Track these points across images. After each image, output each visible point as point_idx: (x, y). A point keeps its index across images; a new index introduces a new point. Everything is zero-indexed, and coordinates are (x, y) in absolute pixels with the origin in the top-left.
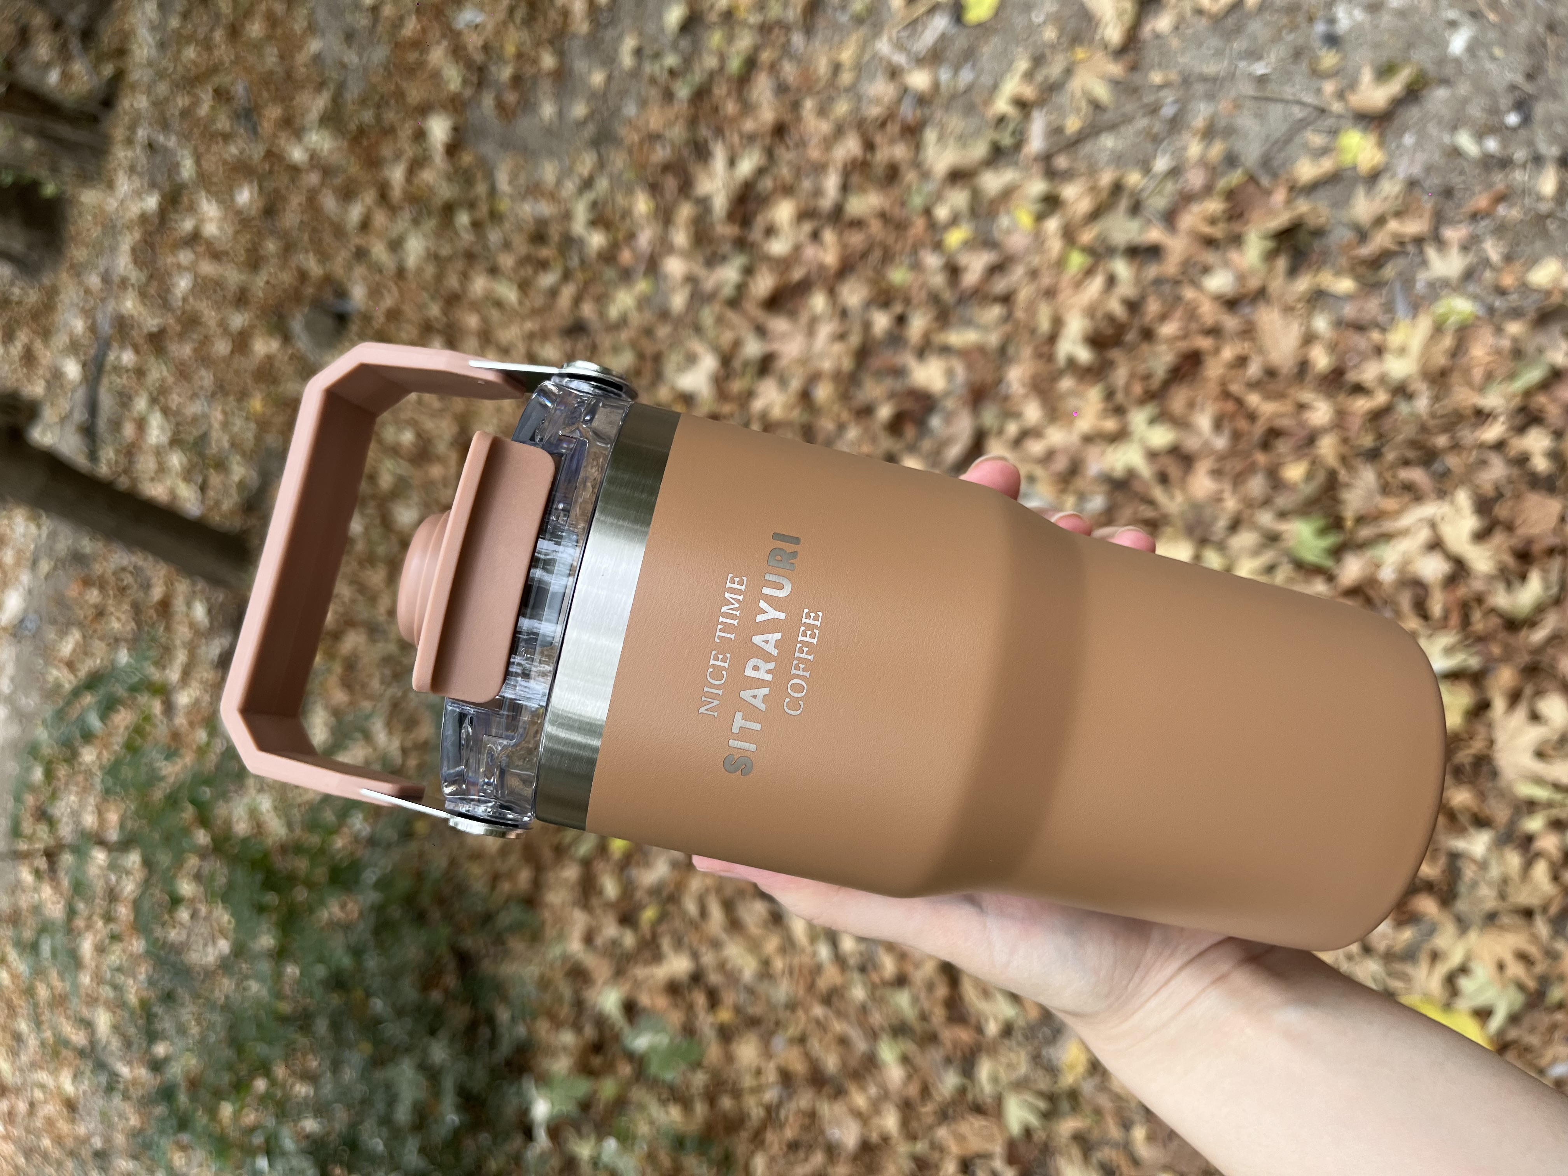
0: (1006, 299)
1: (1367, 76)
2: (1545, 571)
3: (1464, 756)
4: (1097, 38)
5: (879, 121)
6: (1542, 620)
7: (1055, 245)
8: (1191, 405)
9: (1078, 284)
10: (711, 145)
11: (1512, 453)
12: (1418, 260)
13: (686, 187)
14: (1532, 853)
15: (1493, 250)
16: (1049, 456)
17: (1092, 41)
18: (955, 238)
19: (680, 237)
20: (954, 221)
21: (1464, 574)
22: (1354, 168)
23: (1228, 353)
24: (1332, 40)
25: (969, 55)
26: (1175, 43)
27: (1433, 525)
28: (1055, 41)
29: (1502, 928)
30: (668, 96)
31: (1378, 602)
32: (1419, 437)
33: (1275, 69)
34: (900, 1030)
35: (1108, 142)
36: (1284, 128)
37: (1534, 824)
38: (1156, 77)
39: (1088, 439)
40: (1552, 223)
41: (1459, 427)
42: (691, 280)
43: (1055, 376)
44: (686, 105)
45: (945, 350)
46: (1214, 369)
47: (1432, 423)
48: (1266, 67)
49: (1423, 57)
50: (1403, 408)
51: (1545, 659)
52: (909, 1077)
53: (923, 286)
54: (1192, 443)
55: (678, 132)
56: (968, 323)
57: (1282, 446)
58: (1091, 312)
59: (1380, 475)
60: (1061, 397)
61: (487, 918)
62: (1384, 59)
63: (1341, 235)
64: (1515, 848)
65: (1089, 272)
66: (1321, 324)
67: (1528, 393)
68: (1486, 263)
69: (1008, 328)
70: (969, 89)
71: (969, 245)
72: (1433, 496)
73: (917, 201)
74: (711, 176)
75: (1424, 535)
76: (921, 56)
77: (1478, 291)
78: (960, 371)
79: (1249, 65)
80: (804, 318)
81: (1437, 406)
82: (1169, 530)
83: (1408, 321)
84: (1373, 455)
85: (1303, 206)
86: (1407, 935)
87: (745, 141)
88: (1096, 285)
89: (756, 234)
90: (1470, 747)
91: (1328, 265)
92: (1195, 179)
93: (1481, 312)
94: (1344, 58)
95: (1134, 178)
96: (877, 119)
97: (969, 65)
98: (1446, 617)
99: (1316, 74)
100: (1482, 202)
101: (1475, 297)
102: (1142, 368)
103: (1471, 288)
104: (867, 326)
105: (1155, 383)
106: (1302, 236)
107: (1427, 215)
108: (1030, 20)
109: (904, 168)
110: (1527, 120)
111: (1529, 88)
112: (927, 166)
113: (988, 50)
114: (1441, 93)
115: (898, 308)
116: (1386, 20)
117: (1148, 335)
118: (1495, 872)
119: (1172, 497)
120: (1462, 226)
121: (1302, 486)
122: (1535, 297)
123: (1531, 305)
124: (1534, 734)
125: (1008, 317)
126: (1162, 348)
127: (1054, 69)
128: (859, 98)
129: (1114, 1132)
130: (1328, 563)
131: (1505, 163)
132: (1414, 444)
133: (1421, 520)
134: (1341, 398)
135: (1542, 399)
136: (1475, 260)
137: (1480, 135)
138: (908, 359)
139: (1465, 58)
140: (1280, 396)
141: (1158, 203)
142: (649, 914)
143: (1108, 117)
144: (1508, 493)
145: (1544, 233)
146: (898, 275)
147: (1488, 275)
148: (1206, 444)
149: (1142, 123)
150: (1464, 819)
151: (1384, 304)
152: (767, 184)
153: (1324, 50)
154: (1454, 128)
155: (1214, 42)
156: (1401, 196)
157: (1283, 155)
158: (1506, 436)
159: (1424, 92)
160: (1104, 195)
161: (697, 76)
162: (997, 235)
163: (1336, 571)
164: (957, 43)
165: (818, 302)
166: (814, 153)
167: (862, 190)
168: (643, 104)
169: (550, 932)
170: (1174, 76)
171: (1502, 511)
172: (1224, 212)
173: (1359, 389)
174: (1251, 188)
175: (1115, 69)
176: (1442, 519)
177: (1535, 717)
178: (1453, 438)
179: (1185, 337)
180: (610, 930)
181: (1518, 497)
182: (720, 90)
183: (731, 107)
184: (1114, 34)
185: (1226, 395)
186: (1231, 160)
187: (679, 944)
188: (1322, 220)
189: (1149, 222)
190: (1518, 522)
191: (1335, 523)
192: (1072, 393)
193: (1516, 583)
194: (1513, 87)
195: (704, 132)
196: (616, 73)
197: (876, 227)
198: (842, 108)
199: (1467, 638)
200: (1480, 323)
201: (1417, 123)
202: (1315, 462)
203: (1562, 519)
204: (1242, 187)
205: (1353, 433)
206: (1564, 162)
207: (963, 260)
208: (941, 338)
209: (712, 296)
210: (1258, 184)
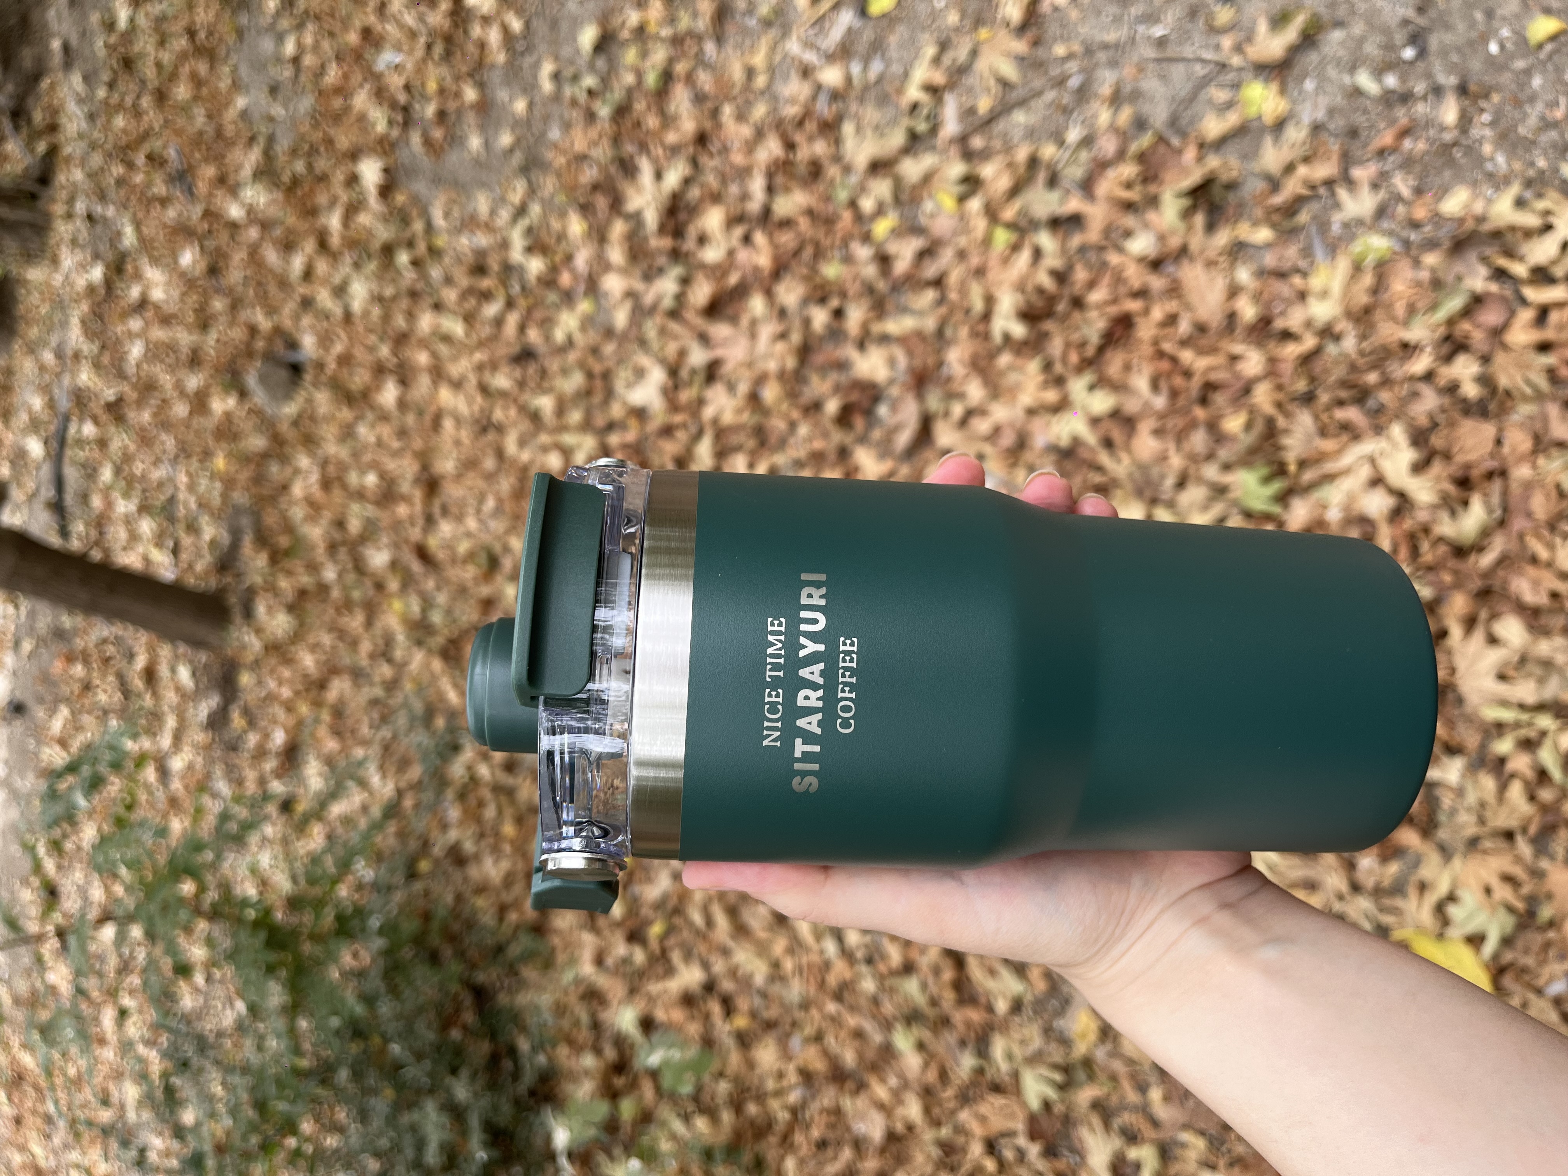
0: (938, 282)
1: (1262, 27)
2: (1486, 495)
4: (999, 16)
5: (797, 120)
6: (1489, 543)
7: (980, 225)
8: (1127, 367)
9: (1006, 261)
10: (637, 159)
11: (1442, 382)
12: (1330, 202)
13: (616, 204)
14: (1506, 775)
15: (1402, 184)
16: (996, 433)
17: (994, 20)
18: (882, 228)
19: (616, 255)
20: (880, 211)
21: (1408, 506)
22: (1260, 118)
23: (1158, 313)
25: (877, 47)
26: (1074, 14)
27: (1372, 461)
28: (959, 25)
29: (1485, 852)
30: (591, 117)
32: (1352, 377)
33: (1173, 30)
34: (912, 1017)
35: (1020, 117)
36: (1189, 87)
37: (1504, 746)
38: (1060, 50)
39: (1031, 412)
40: (1457, 152)
41: (1388, 362)
42: (631, 295)
43: (993, 355)
44: (608, 123)
45: (885, 339)
46: (1145, 331)
47: (1361, 362)
48: (1165, 28)
50: (1332, 349)
51: (1497, 582)
52: (926, 1065)
53: (855, 277)
54: (1132, 406)
55: (603, 152)
56: (904, 310)
57: (1220, 399)
58: (1020, 287)
59: (1316, 417)
60: (1002, 374)
61: (498, 951)
62: (1278, 9)
63: (1254, 186)
64: (1489, 772)
65: (1015, 248)
66: (1244, 275)
67: (1451, 322)
68: (1398, 198)
69: (943, 310)
70: (880, 80)
71: (897, 233)
72: (1371, 433)
73: (843, 195)
74: (639, 190)
75: (1365, 472)
76: (831, 51)
77: (1393, 226)
78: (902, 359)
79: (1148, 29)
80: (745, 321)
81: (1364, 344)
82: (1121, 492)
83: (1327, 264)
84: (1308, 399)
85: (1213, 162)
86: (1394, 868)
87: (669, 154)
88: (1023, 259)
89: (689, 244)
91: (1245, 216)
92: (1108, 146)
93: (1398, 247)
94: (1239, 11)
95: (1048, 151)
96: (795, 118)
97: (878, 55)
99: (1213, 30)
100: (1387, 138)
101: (1390, 233)
102: (1075, 337)
103: (1386, 224)
104: (807, 322)
105: (1090, 351)
106: (1216, 191)
107: (1335, 158)
109: (826, 163)
110: (1422, 53)
111: (1421, 21)
112: (847, 160)
113: (895, 39)
114: (1337, 35)
115: (835, 303)
117: (1078, 303)
118: (1471, 797)
119: (1119, 461)
120: (1371, 163)
121: (1242, 436)
122: (1448, 226)
123: (1444, 234)
124: (1493, 658)
125: (941, 301)
126: (1093, 314)
127: (960, 52)
128: (775, 99)
129: (1132, 1096)
130: (1276, 509)
131: (1406, 98)
132: (1344, 384)
133: (1361, 458)
134: (1272, 345)
135: (1465, 326)
136: (1387, 196)
137: (1378, 73)
138: (850, 352)
140: (1212, 350)
141: (1075, 172)
142: (656, 929)
143: (1017, 93)
144: (1442, 422)
145: (1451, 162)
146: (831, 270)
147: (1401, 209)
148: (1147, 405)
149: (1050, 95)
151: (1303, 249)
152: (694, 193)
153: (1220, 4)
154: (1353, 69)
155: (1112, 9)
156: (1309, 140)
157: (1189, 113)
158: (1433, 366)
159: (1320, 37)
160: (1022, 170)
161: (616, 94)
162: (923, 220)
163: (1285, 515)
164: (864, 36)
165: (757, 304)
166: (738, 158)
167: (787, 190)
168: (567, 126)
169: (561, 958)
170: (1077, 47)
171: (1437, 441)
172: (1138, 175)
173: (1287, 336)
174: (1162, 149)
175: (1020, 46)
176: (1381, 454)
177: (1493, 640)
178: (1383, 373)
179: (1115, 301)
180: (619, 949)
181: (1452, 424)
182: (640, 106)
183: (652, 122)
184: (1014, 11)
185: (1160, 354)
186: (1140, 124)
187: (688, 956)
188: (1235, 173)
189: (1068, 192)
190: (1455, 450)
192: (1011, 368)
193: (1459, 509)
194: (1406, 22)
195: (629, 148)
196: (537, 99)
197: (804, 224)
198: (760, 111)
199: (1418, 569)
200: (1398, 257)
201: (1316, 67)
202: (1253, 411)
203: (1499, 442)
204: (1153, 147)
205: (1286, 380)
206: (1462, 90)
207: (892, 248)
208: (877, 328)
209: (653, 309)
210: (1168, 144)
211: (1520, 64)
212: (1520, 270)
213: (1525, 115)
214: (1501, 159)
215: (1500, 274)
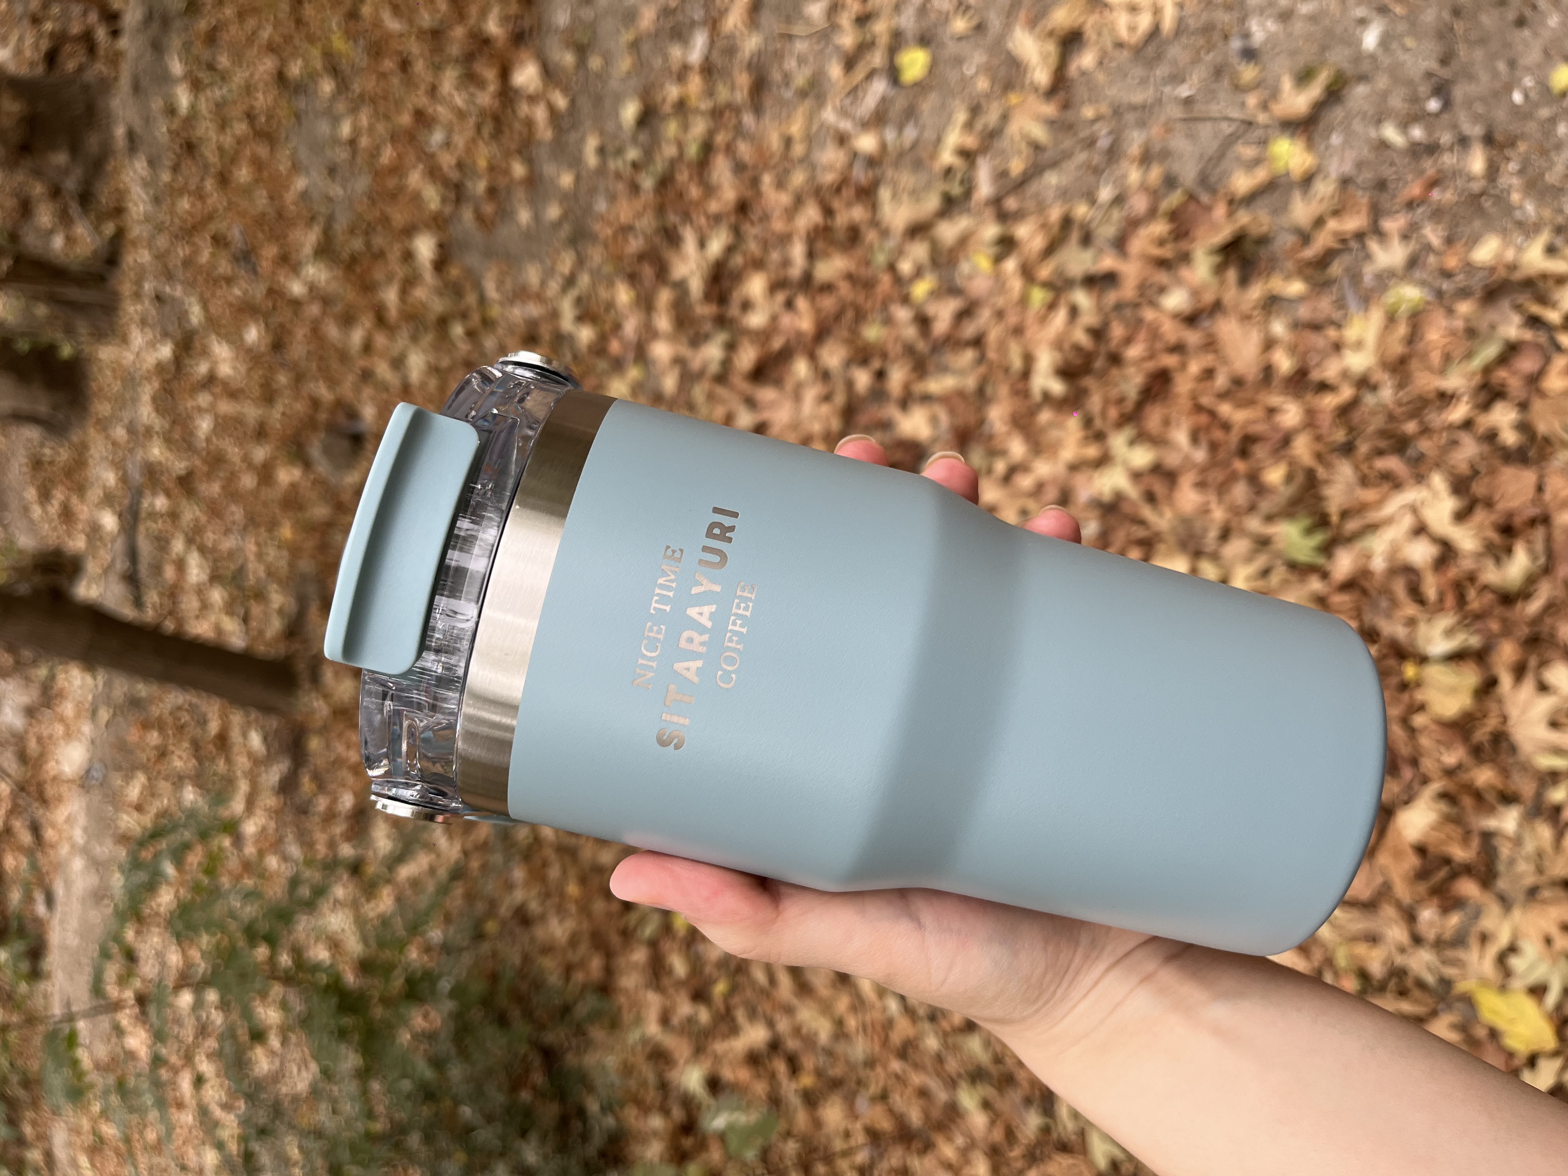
0: (978, 342)
1: (1287, 84)
2: (1529, 542)
3: (1482, 734)
4: (1028, 82)
5: (834, 187)
6: (1535, 591)
7: (1016, 285)
8: (1166, 422)
9: (1043, 319)
10: (681, 229)
11: (1481, 430)
12: (1361, 255)
13: (662, 272)
14: (1562, 824)
15: (1433, 235)
16: (1039, 488)
17: (1023, 86)
18: (921, 289)
19: (663, 322)
20: (918, 273)
21: (1452, 555)
22: (1287, 174)
23: (1194, 367)
24: (1250, 54)
25: (910, 113)
26: (1101, 77)
27: (1414, 509)
28: (989, 91)
29: (1544, 902)
30: (635, 188)
31: (1374, 593)
32: (1390, 426)
33: (1199, 90)
34: (977, 1075)
35: (1052, 179)
36: (1216, 145)
37: (1559, 795)
38: (1088, 112)
39: (1074, 467)
40: (1486, 201)
41: (1426, 411)
42: (679, 361)
43: (1033, 412)
44: (651, 195)
45: (926, 398)
46: (1183, 385)
47: (1398, 411)
48: (1190, 89)
49: (1338, 57)
50: (1370, 400)
51: (1545, 629)
52: (993, 1123)
53: (897, 339)
54: (1172, 460)
55: (647, 223)
56: (944, 369)
57: (1260, 452)
58: (1058, 344)
59: (1357, 467)
60: (1043, 430)
61: (566, 1010)
62: (1302, 64)
63: (1287, 240)
64: (1545, 820)
65: (1052, 306)
66: (1279, 328)
67: (1487, 370)
68: (1428, 248)
69: (982, 369)
70: (914, 145)
71: (935, 294)
72: (1412, 481)
73: (881, 259)
74: (684, 259)
75: (1407, 522)
76: (865, 120)
77: (1424, 276)
78: (944, 418)
79: (1174, 90)
80: (789, 385)
81: (1401, 394)
82: (1161, 547)
83: (1361, 313)
84: (1347, 449)
85: (1243, 218)
86: (1455, 920)
87: (712, 222)
88: (1060, 317)
89: (734, 310)
90: (1484, 725)
91: (1277, 271)
92: (1139, 204)
93: (1430, 297)
94: (1263, 70)
95: (1081, 211)
96: (832, 185)
97: (912, 123)
98: (1441, 599)
99: (1239, 88)
100: (1415, 190)
101: (1423, 283)
102: (1114, 393)
103: (1418, 274)
104: (850, 385)
105: (1129, 405)
106: (1248, 246)
107: (1364, 211)
108: (962, 73)
109: (863, 228)
110: (1447, 105)
111: (1444, 73)
112: (884, 225)
113: (927, 105)
114: (1360, 90)
115: (876, 364)
116: (1298, 27)
117: (1115, 359)
118: (1529, 847)
119: (1161, 515)
120: (1399, 215)
121: (1282, 489)
122: (1481, 275)
123: (1477, 283)
124: (1544, 705)
125: (982, 359)
126: (1131, 370)
127: (991, 117)
128: (813, 167)
130: (1320, 560)
131: (1432, 149)
132: (1383, 433)
133: (1403, 507)
134: (1309, 397)
135: (1502, 374)
136: (1418, 247)
137: (1404, 126)
138: (892, 412)
139: (1380, 52)
140: (1249, 403)
141: (1107, 231)
142: (720, 988)
143: (1048, 155)
144: (1483, 470)
145: (1480, 211)
146: (872, 332)
147: (1432, 259)
148: (1187, 458)
149: (1081, 157)
150: (1491, 797)
151: (1336, 301)
152: (738, 260)
153: (1244, 63)
154: (1379, 122)
155: (1138, 71)
156: (1337, 194)
157: (1218, 171)
158: (1471, 415)
159: (1345, 92)
160: (1056, 229)
161: (659, 166)
162: (959, 281)
163: (1329, 567)
164: (897, 105)
165: (801, 368)
166: (778, 225)
167: (827, 255)
168: (612, 198)
169: (627, 1017)
170: (1104, 109)
171: (1479, 488)
172: (1170, 233)
173: (1324, 387)
174: (1192, 207)
175: (1049, 109)
176: (1423, 503)
177: (1543, 688)
178: (1421, 422)
179: (1151, 357)
180: (684, 1008)
181: (1493, 472)
182: (683, 176)
183: (694, 192)
184: (1041, 76)
185: (1198, 408)
186: (1170, 182)
187: (753, 1014)
188: (1264, 229)
189: (1101, 251)
190: (1497, 497)
191: (1322, 521)
192: (1051, 425)
193: (1504, 557)
194: (1429, 75)
195: (673, 218)
196: (584, 173)
197: (845, 289)
198: (798, 178)
199: (1465, 618)
200: (1430, 307)
201: (1342, 123)
202: (1292, 463)
203: (1540, 489)
204: (1183, 206)
205: (1324, 431)
206: (1489, 140)
207: (931, 309)
208: (920, 387)
209: (700, 375)
210: (1198, 202)
211: (1544, 113)
212: (1553, 316)
213: (1552, 164)
214: (1530, 208)
215: (1534, 322)
